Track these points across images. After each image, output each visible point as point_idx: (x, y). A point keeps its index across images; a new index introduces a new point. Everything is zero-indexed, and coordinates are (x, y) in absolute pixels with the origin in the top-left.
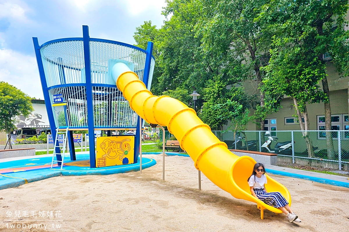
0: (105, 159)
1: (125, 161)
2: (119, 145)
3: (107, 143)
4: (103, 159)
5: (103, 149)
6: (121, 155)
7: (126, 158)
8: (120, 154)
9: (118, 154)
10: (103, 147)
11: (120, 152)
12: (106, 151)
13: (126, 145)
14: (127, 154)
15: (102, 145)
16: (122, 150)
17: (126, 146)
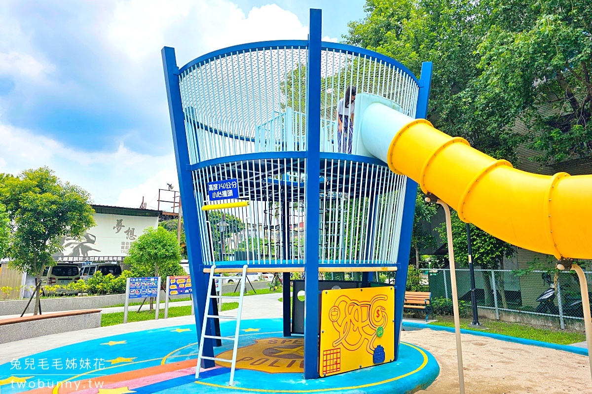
0: (339, 350)
1: (378, 355)
2: (365, 309)
3: (342, 306)
4: (335, 351)
5: (335, 324)
6: (370, 338)
7: (380, 346)
8: (367, 337)
9: (365, 336)
10: (334, 318)
11: (367, 329)
12: (341, 330)
13: (378, 311)
14: (381, 334)
15: (333, 313)
16: (372, 326)
17: (380, 312)
